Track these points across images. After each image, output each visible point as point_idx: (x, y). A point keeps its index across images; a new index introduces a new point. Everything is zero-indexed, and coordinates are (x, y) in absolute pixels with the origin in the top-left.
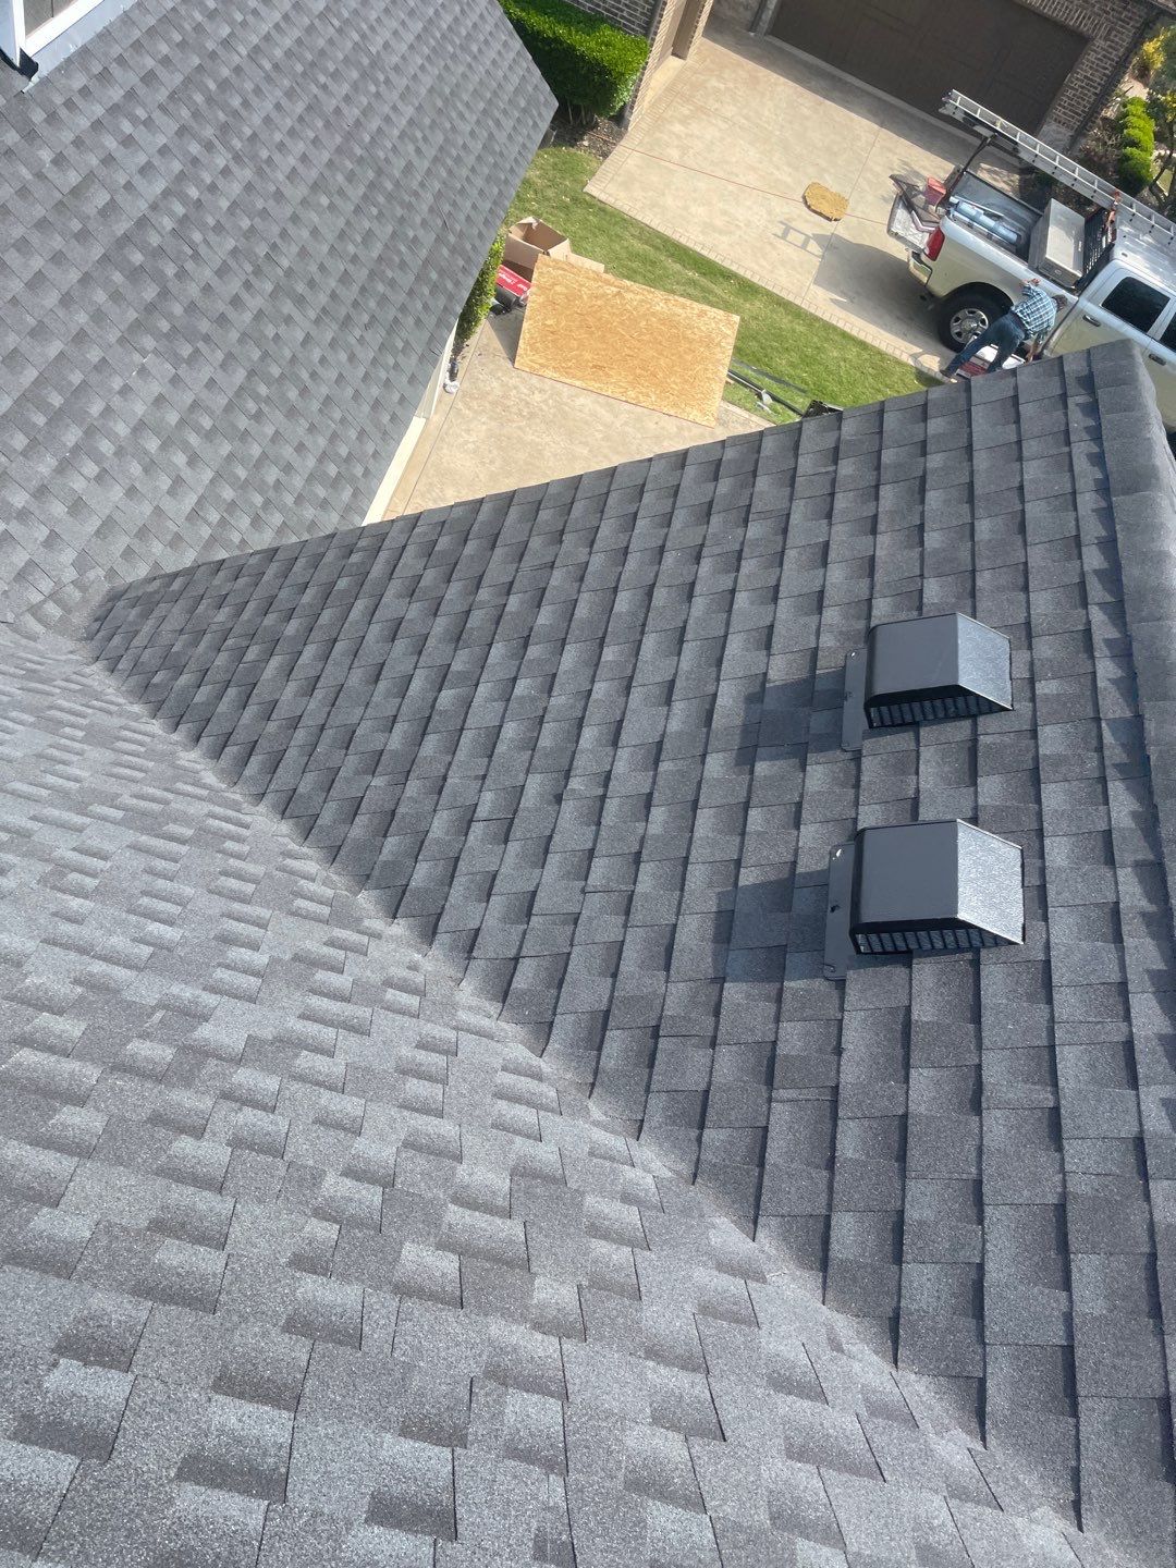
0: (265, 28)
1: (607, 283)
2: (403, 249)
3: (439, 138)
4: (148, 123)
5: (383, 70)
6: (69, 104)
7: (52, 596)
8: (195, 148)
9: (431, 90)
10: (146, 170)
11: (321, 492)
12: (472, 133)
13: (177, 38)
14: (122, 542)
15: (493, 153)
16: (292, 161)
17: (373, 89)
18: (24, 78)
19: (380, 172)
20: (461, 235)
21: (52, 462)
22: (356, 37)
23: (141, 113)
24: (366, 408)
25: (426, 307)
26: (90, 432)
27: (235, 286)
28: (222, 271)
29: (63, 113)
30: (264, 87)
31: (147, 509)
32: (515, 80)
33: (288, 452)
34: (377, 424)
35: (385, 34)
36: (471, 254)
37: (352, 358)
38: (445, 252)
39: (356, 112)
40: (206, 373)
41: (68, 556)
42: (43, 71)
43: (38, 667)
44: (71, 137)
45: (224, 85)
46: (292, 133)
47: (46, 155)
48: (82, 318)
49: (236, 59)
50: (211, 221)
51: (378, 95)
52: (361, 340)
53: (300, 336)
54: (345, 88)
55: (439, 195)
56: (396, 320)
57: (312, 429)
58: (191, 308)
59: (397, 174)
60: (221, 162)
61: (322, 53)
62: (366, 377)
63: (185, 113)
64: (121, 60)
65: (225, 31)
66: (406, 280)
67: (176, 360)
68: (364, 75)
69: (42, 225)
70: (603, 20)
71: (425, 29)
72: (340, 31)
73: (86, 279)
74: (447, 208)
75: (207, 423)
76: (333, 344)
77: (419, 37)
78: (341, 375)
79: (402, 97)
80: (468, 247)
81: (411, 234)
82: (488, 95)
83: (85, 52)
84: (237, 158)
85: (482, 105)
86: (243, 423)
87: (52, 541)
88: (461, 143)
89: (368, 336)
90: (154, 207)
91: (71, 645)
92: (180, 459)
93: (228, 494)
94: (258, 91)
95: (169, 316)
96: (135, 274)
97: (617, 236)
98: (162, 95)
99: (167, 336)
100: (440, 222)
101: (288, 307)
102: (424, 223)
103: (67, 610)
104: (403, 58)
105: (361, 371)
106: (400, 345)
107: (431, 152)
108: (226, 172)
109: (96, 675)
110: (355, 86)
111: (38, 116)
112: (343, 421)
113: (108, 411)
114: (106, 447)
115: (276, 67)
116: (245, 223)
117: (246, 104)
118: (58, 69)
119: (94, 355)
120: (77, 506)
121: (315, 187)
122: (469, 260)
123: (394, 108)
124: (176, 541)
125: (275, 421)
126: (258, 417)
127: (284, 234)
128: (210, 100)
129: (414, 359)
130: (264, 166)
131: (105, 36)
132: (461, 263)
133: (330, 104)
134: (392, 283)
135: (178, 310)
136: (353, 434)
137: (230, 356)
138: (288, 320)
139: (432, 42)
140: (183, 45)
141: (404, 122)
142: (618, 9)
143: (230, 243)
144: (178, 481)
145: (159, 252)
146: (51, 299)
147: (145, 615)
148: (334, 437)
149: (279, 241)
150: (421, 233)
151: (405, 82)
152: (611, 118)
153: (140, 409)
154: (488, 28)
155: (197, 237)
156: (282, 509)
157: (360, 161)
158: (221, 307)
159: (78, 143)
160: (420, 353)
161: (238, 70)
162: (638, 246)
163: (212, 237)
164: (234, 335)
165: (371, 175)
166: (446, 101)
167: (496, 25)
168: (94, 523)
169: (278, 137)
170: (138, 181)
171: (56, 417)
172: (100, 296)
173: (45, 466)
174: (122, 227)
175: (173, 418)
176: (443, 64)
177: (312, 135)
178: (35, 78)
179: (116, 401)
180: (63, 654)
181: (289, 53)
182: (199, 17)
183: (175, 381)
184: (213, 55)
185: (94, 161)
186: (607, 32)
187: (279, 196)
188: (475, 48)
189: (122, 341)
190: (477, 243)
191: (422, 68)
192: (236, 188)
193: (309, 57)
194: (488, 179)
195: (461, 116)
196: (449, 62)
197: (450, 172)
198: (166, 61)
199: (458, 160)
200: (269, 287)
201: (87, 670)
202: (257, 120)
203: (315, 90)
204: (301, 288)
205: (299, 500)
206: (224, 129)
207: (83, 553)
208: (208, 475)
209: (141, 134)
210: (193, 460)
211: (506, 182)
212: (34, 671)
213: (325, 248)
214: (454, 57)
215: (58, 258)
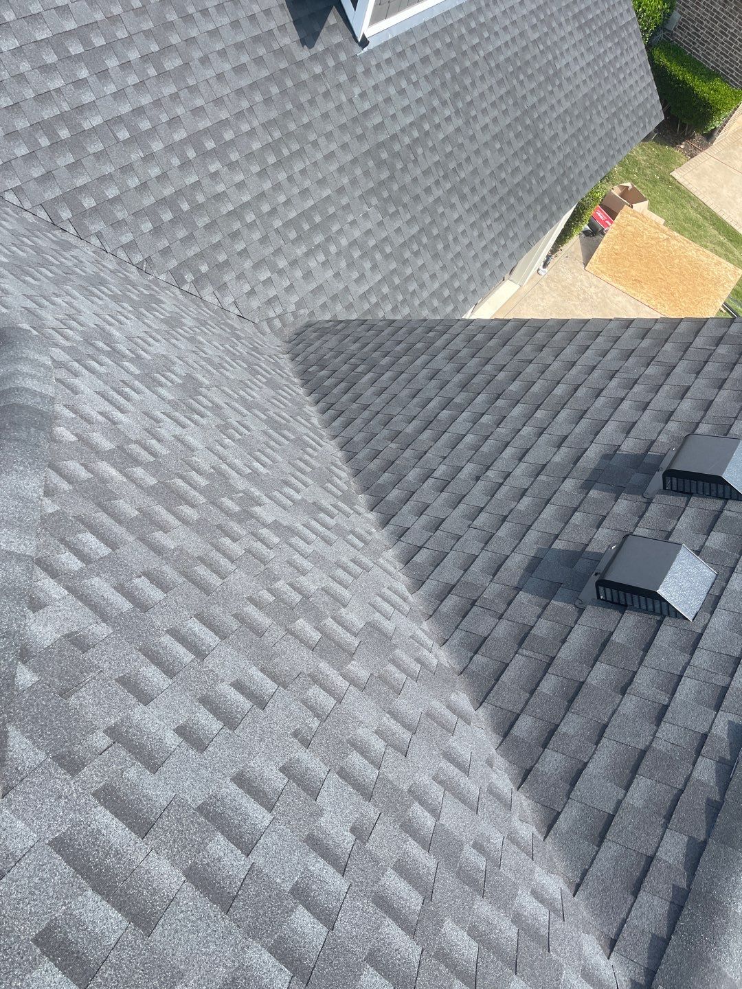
0: (499, 43)
1: (663, 231)
2: (534, 181)
3: (581, 123)
4: (416, 84)
5: (560, 79)
6: (378, 66)
7: (280, 317)
8: (436, 103)
9: (585, 95)
10: (406, 109)
11: (436, 303)
12: (602, 125)
13: (448, 40)
14: (323, 299)
15: (611, 138)
16: (487, 120)
17: (550, 88)
18: (360, 48)
19: (536, 136)
20: (572, 181)
21: (304, 249)
22: (550, 57)
23: (414, 78)
24: (478, 265)
25: (535, 217)
26: (328, 239)
27: (430, 181)
28: (426, 173)
29: (373, 70)
30: (487, 76)
31: (341, 286)
32: (641, 99)
33: (426, 276)
34: (481, 275)
35: (569, 59)
36: (575, 193)
37: (481, 235)
38: (559, 189)
39: (535, 99)
40: (397, 224)
41: (294, 299)
42: (370, 46)
43: (259, 346)
44: (373, 83)
45: (465, 71)
46: (493, 104)
47: (357, 91)
48: (345, 181)
49: (477, 58)
50: (430, 144)
51: (552, 92)
52: (490, 227)
53: (456, 216)
54: (533, 85)
55: (567, 156)
56: (514, 220)
57: (444, 268)
58: (403, 188)
59: (546, 139)
60: (447, 113)
61: (527, 63)
62: (485, 248)
63: (438, 82)
64: (413, 47)
65: (476, 41)
66: (529, 199)
67: (385, 213)
68: (548, 79)
69: (343, 127)
70: (718, 76)
71: (594, 60)
72: (542, 52)
73: (355, 161)
74: (569, 164)
75: (388, 250)
76: (473, 225)
77: (588, 64)
78: (471, 243)
79: (566, 96)
80: (574, 189)
81: (542, 174)
82: (620, 105)
83: (396, 40)
84: (457, 112)
85: (614, 110)
86: (407, 255)
87: (290, 289)
88: (592, 129)
89: (495, 225)
90: (403, 130)
91: (279, 343)
92: (368, 265)
93: (385, 290)
94: (482, 78)
95: (390, 190)
96: (380, 164)
97: (682, 205)
98: (428, 71)
99: (384, 200)
100: (562, 172)
101: (455, 199)
102: (552, 170)
103: (284, 325)
104: (575, 74)
105: (483, 243)
106: (511, 234)
107: (571, 131)
108: (448, 119)
109: (285, 360)
110: (540, 85)
111: (360, 69)
112: (463, 268)
113: (340, 231)
114: (333, 249)
115: (498, 66)
116: (449, 149)
117: (473, 84)
118: (379, 46)
119: (345, 201)
120: (308, 275)
121: (495, 137)
122: (571, 197)
123: (559, 101)
124: (349, 307)
125: (426, 257)
126: (416, 254)
127: (468, 159)
128: (454, 77)
129: (517, 244)
130: (471, 120)
131: (410, 33)
132: (566, 197)
133: (520, 92)
134: (520, 200)
135: (395, 187)
136: (465, 277)
137: (414, 218)
138: (453, 206)
139: (596, 68)
140: (449, 45)
141: (562, 111)
142: (730, 70)
143: (437, 158)
144: (362, 276)
145: (397, 155)
146: (333, 167)
147: (318, 338)
148: (454, 276)
149: (463, 162)
150: (548, 175)
151: (571, 88)
152: (703, 135)
153: (357, 233)
154: (634, 66)
155: (420, 151)
156: (411, 306)
157: (527, 127)
158: (419, 191)
159: (376, 87)
160: (521, 242)
161: (475, 64)
162: (694, 214)
163: (428, 153)
164: (420, 207)
165: (531, 136)
166: (592, 103)
167: (640, 66)
168: (314, 285)
169: (484, 105)
170: (400, 115)
171: (315, 228)
172: (358, 172)
173: (300, 250)
174: (382, 137)
175: (372, 243)
176: (598, 82)
177: (504, 107)
178: (365, 49)
179: (347, 227)
180: (273, 345)
181: (508, 60)
182: (464, 31)
183: (381, 224)
184: (464, 53)
185: (380, 99)
186: (718, 83)
187: (472, 138)
188: (621, 76)
189: (361, 197)
190: (581, 187)
191: (584, 82)
192: (451, 129)
193: (519, 64)
194: (602, 153)
195: (599, 113)
196: (603, 82)
197: (579, 144)
198: (437, 52)
199: (587, 138)
200: (448, 186)
201: (281, 356)
202: (476, 94)
203: (515, 82)
204: (466, 190)
205: (422, 304)
206: (456, 95)
207: (302, 299)
208: (379, 277)
209: (410, 90)
210: (375, 267)
211: (613, 156)
212: (257, 348)
213: (488, 172)
214: (606, 79)
215: (344, 146)
